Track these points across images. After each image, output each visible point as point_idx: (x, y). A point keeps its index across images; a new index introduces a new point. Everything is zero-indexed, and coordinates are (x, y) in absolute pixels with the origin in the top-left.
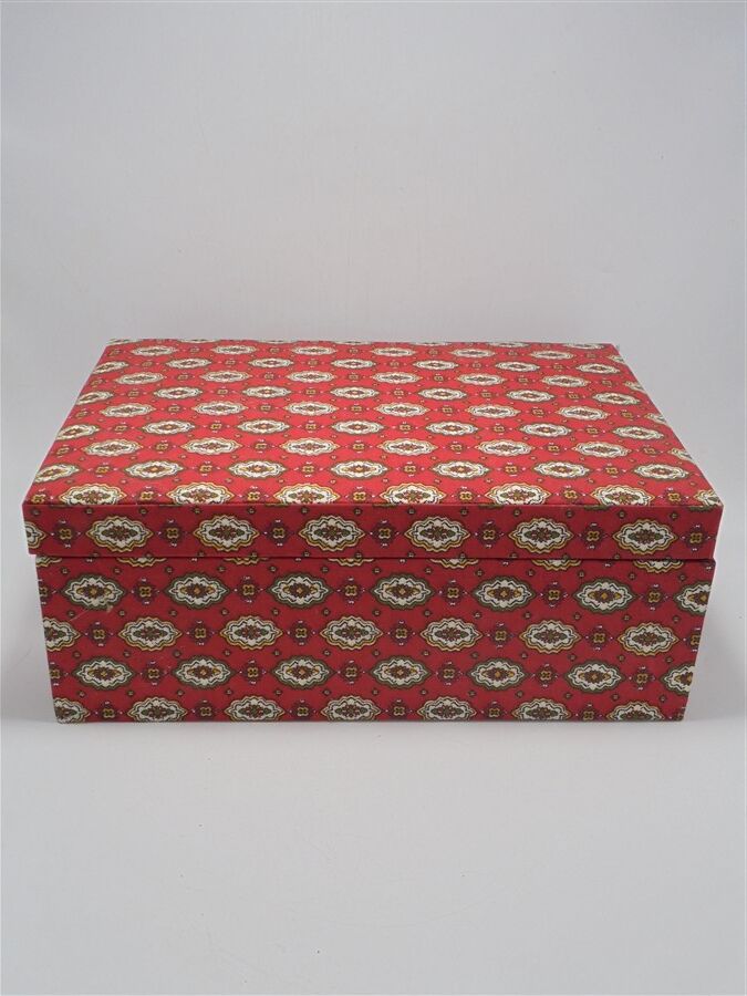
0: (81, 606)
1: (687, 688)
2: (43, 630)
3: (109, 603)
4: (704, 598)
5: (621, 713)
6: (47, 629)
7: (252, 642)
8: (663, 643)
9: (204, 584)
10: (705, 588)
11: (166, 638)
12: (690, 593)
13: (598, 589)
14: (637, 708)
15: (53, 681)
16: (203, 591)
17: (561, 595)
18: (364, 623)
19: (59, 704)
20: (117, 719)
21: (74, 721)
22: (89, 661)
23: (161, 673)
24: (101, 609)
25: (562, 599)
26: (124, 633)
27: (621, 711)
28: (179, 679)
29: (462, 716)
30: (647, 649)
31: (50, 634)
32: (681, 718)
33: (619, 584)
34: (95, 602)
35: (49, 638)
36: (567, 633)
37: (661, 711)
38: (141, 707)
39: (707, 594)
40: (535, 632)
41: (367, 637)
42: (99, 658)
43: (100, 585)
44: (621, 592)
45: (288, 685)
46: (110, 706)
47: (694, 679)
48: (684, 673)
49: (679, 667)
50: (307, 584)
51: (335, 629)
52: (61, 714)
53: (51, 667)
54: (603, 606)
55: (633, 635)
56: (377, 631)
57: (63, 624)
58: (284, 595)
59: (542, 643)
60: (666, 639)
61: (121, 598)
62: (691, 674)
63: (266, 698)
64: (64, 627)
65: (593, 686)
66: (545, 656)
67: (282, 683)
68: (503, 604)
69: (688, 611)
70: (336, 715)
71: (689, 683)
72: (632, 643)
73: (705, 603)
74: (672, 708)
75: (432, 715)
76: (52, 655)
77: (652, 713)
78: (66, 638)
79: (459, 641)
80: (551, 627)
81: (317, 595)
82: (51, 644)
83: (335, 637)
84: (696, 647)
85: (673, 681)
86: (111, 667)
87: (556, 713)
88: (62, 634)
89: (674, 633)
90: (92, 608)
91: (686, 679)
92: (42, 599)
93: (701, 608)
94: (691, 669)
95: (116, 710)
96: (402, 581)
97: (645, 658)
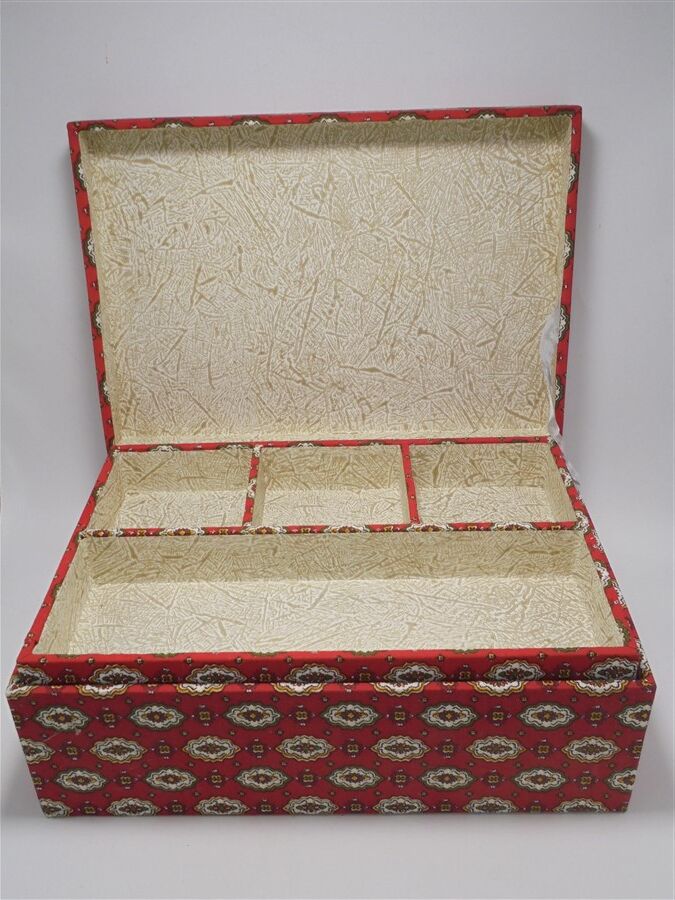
0: (52, 729)
1: (630, 787)
2: (21, 748)
3: (78, 728)
4: (645, 716)
5: (567, 807)
6: (25, 748)
7: (213, 756)
8: (607, 752)
9: (163, 711)
10: (647, 707)
11: (133, 753)
12: (631, 712)
13: (541, 710)
14: (582, 803)
15: (36, 786)
16: (162, 717)
17: (505, 717)
18: (317, 741)
19: (44, 803)
20: (98, 814)
21: (59, 816)
22: (66, 771)
23: (132, 779)
24: (70, 732)
25: (505, 719)
26: (94, 749)
27: (567, 805)
28: (149, 784)
29: (416, 810)
30: (590, 757)
31: (27, 751)
32: (625, 811)
33: (561, 705)
34: (65, 726)
35: (28, 754)
36: (512, 746)
37: (605, 805)
38: (117, 805)
39: (648, 713)
40: (480, 746)
41: (321, 751)
42: (75, 769)
43: (67, 713)
44: (564, 713)
45: (250, 789)
46: (90, 805)
47: (636, 780)
48: (627, 775)
49: (623, 770)
50: (259, 710)
51: (290, 745)
52: (47, 810)
53: (33, 776)
54: (546, 724)
55: (576, 746)
56: (330, 747)
57: (39, 744)
58: (238, 719)
59: (489, 754)
60: (609, 749)
61: (87, 723)
62: (634, 776)
63: (231, 799)
64: (40, 746)
65: (539, 787)
66: (491, 764)
67: (244, 787)
68: (449, 724)
69: (629, 727)
70: (297, 811)
71: (632, 784)
72: (575, 752)
73: (647, 719)
74: (617, 803)
75: (386, 810)
76: (32, 767)
77: (597, 807)
78: (43, 754)
79: (408, 753)
80: (496, 741)
81: (270, 719)
82: (30, 758)
83: (290, 751)
84: (639, 754)
85: (616, 781)
86: (86, 776)
87: (505, 808)
88: (37, 751)
89: (616, 744)
90: (63, 732)
91: (629, 780)
92: (17, 724)
93: (643, 724)
94: (633, 772)
95: (96, 808)
96: (350, 707)
97: (589, 765)
